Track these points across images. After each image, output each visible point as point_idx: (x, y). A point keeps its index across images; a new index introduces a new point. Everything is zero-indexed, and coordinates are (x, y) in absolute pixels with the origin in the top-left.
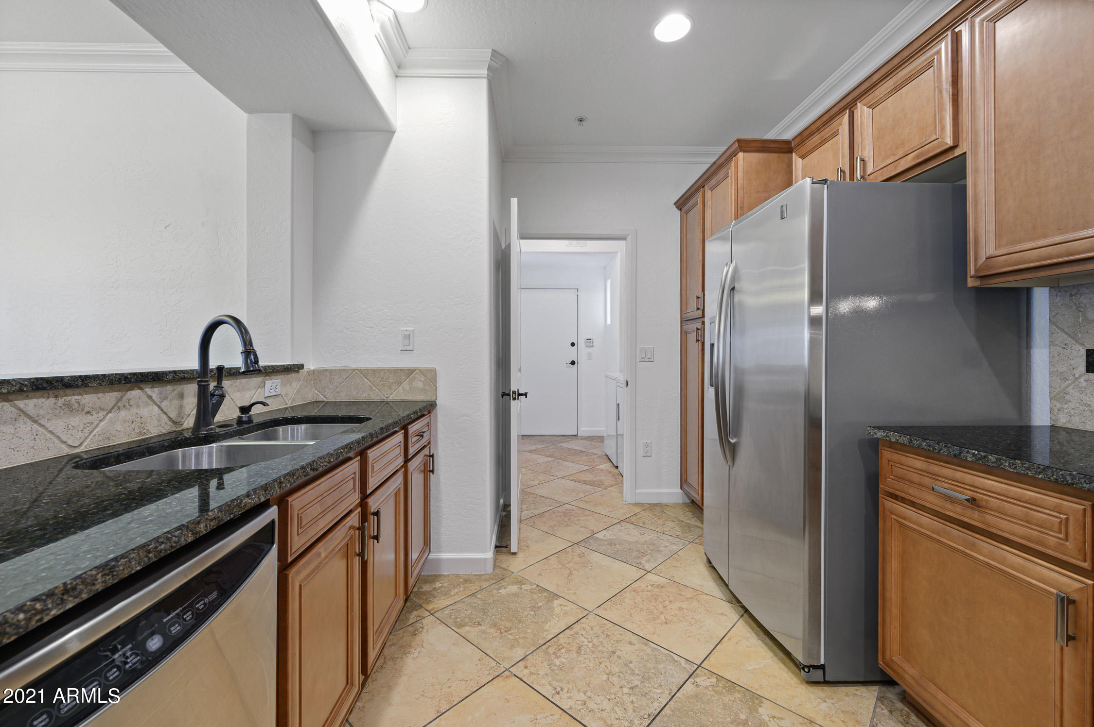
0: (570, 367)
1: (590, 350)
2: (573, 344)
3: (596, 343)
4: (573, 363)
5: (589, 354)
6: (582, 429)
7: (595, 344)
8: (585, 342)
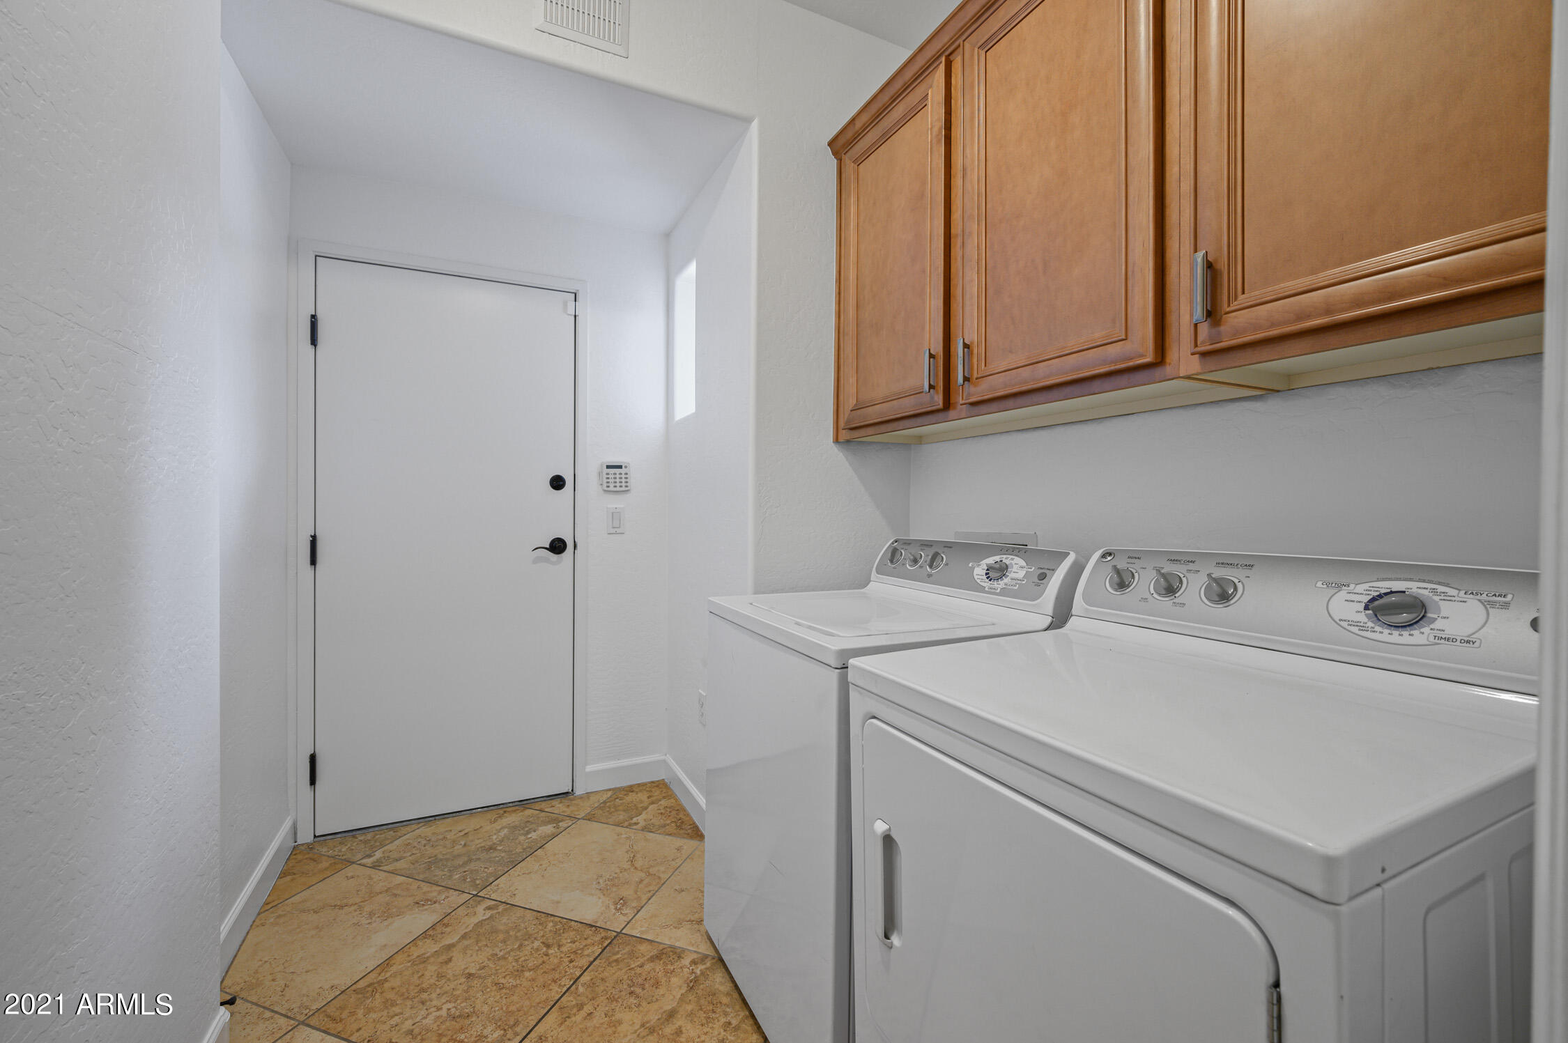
0: (547, 560)
1: (615, 503)
2: (557, 483)
3: (636, 477)
4: (557, 546)
5: (615, 516)
6: (589, 768)
7: (632, 482)
8: (600, 474)
